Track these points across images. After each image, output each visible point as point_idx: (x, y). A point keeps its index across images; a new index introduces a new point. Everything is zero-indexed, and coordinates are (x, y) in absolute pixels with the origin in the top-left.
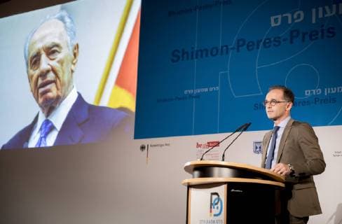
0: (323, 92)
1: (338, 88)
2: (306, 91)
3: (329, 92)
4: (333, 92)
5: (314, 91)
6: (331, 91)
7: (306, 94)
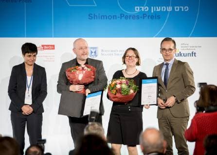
0: (150, 9)
1: (162, 8)
2: (136, 7)
3: (155, 10)
4: (158, 10)
5: (143, 8)
6: (156, 9)
7: (136, 10)
